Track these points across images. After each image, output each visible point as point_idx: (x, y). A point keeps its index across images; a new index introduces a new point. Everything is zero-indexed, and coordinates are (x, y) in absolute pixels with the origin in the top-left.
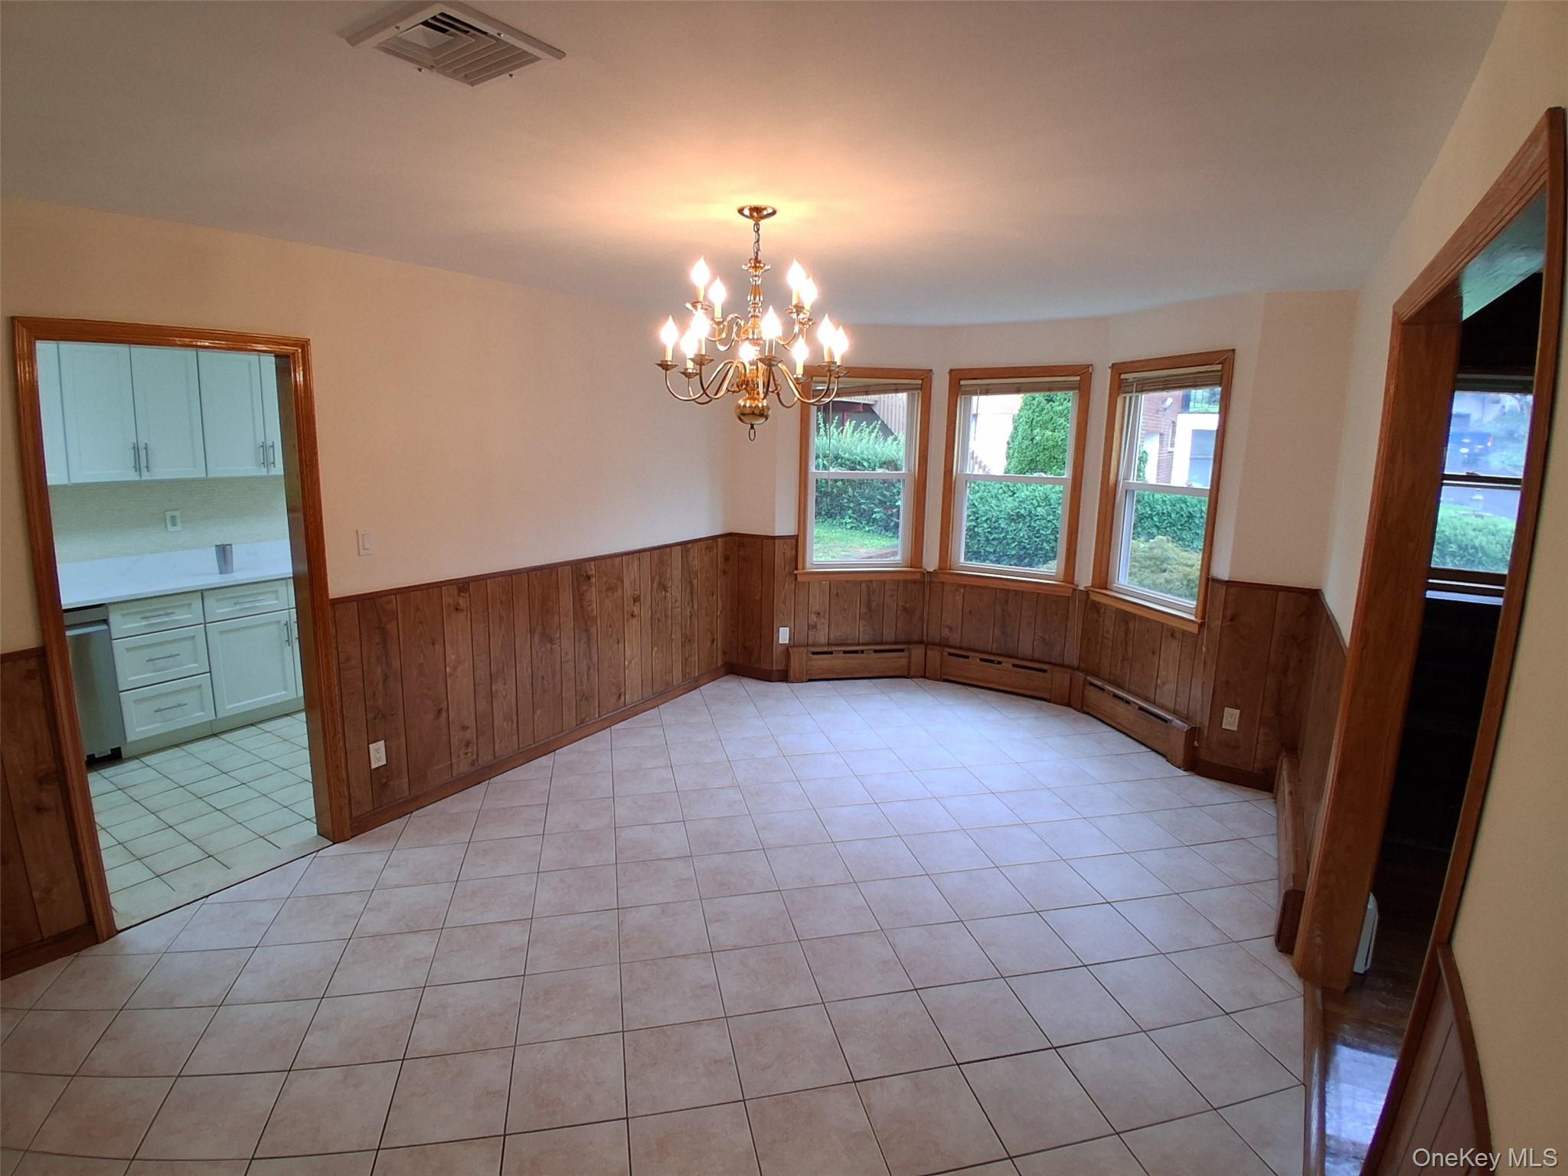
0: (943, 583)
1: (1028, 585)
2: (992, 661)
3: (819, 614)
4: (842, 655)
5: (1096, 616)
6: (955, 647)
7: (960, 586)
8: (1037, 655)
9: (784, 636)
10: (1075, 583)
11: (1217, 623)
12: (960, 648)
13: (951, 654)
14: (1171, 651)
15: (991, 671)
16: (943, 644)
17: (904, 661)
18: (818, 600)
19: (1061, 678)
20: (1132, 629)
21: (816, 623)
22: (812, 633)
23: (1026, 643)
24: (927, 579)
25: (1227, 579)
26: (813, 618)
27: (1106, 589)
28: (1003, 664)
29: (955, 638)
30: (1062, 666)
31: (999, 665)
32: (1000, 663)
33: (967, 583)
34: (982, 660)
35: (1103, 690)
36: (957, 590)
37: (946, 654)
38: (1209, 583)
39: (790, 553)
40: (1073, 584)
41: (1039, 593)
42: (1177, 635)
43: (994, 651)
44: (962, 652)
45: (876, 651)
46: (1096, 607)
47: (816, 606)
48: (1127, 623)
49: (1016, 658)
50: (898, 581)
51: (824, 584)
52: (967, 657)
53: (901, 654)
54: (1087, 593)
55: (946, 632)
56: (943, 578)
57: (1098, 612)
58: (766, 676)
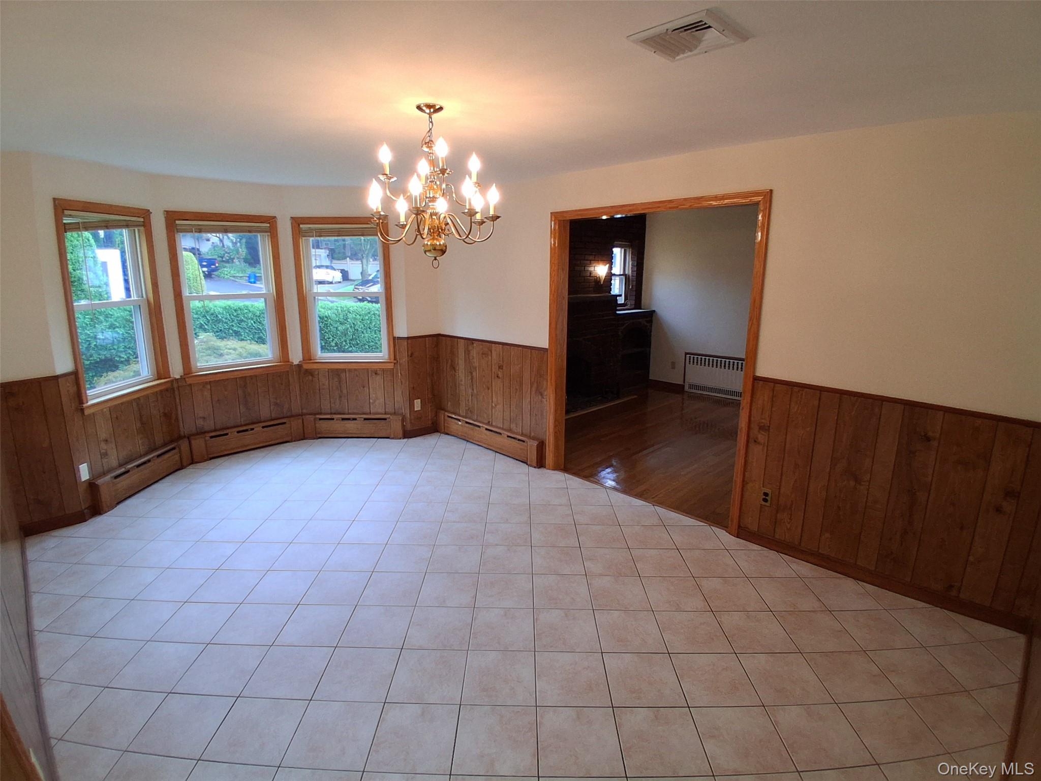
0: (190, 385)
1: (261, 370)
2: (247, 430)
3: (107, 441)
4: (137, 470)
5: (310, 378)
6: (211, 431)
7: (206, 383)
8: (273, 416)
9: (84, 473)
10: (290, 361)
11: (404, 359)
12: (215, 430)
13: (212, 437)
14: (376, 383)
15: (248, 438)
16: (201, 433)
17: (177, 457)
18: (103, 429)
19: (296, 424)
20: (344, 378)
21: (106, 450)
22: (106, 460)
23: (265, 410)
24: (175, 385)
25: (406, 336)
26: (103, 446)
27: (311, 360)
28: (255, 430)
29: (209, 425)
30: (292, 416)
31: (252, 431)
32: (252, 429)
33: (211, 380)
34: (238, 432)
35: (333, 419)
36: (204, 387)
37: (207, 438)
38: (395, 341)
39: (73, 389)
40: (289, 362)
41: (267, 374)
42: (378, 372)
43: (243, 423)
44: (220, 432)
45: (159, 456)
46: (310, 373)
47: (103, 435)
48: (339, 375)
49: (261, 422)
50: (156, 392)
51: (105, 412)
52: (227, 434)
53: (173, 451)
54: (299, 366)
55: (200, 423)
56: (189, 381)
57: (312, 375)
58: (79, 518)
